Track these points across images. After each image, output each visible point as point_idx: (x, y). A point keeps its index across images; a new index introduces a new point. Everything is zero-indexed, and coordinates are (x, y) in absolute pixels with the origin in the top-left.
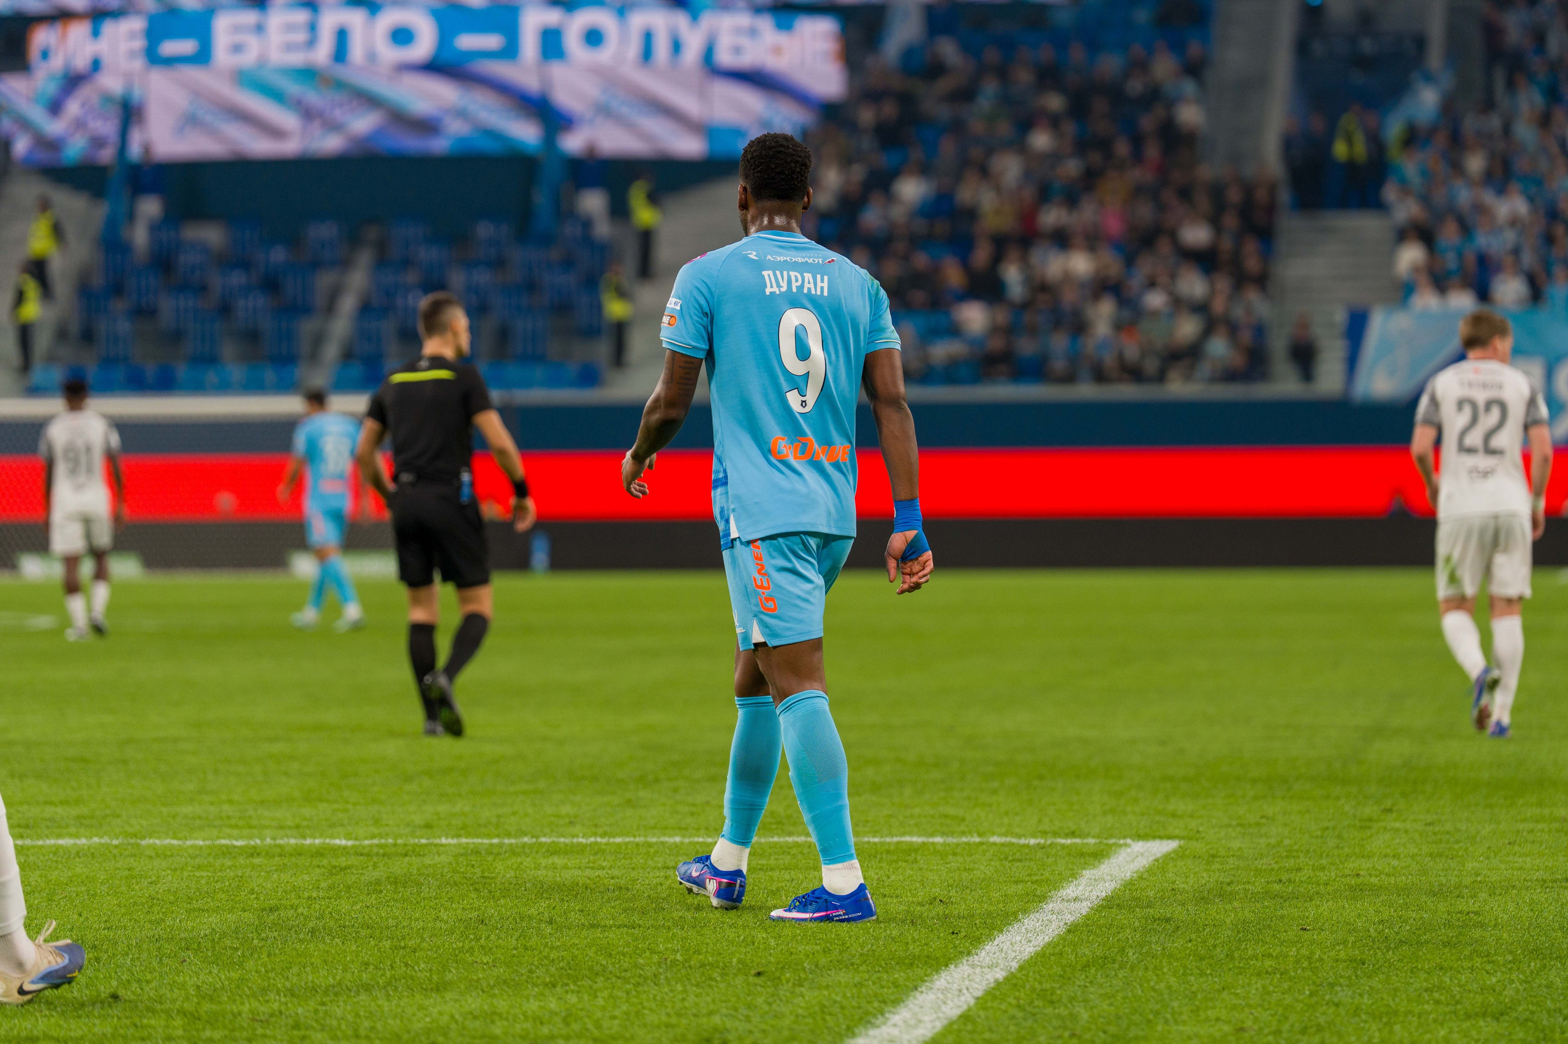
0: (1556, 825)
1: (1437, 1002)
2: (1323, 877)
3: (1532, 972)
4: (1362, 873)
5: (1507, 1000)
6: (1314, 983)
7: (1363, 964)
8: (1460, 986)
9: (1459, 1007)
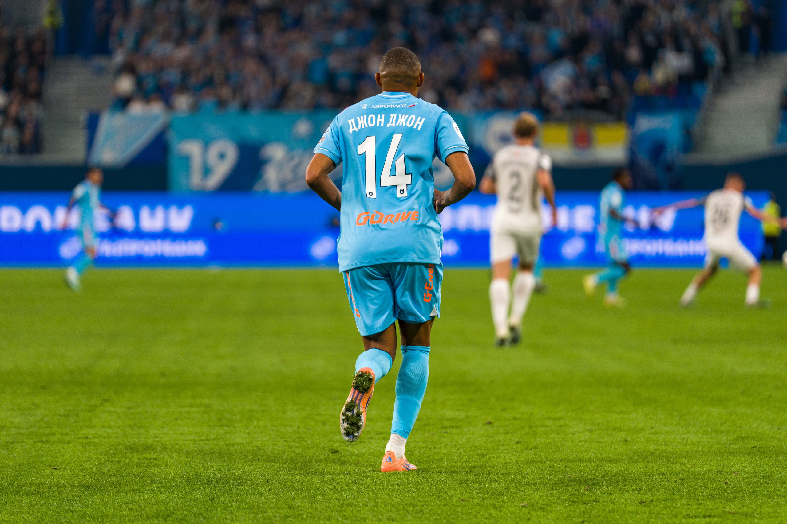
0: (203, 409)
1: (131, 510)
2: (66, 438)
3: (186, 492)
4: (89, 436)
5: (171, 508)
6: (60, 499)
7: (89, 488)
8: (144, 500)
9: (143, 512)
